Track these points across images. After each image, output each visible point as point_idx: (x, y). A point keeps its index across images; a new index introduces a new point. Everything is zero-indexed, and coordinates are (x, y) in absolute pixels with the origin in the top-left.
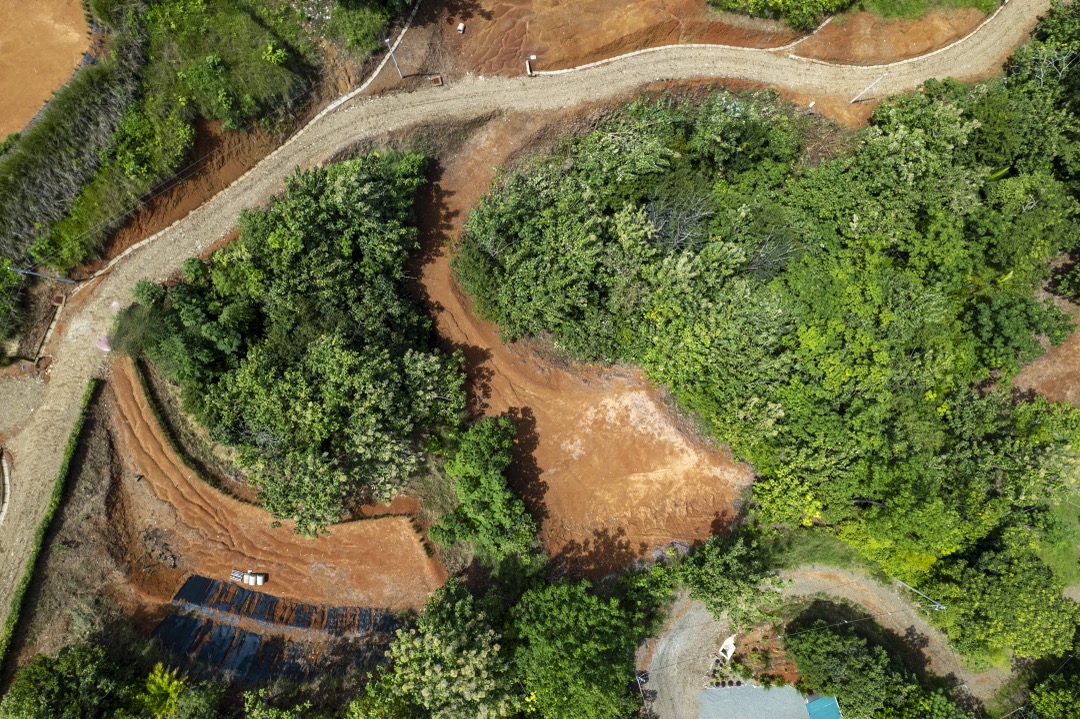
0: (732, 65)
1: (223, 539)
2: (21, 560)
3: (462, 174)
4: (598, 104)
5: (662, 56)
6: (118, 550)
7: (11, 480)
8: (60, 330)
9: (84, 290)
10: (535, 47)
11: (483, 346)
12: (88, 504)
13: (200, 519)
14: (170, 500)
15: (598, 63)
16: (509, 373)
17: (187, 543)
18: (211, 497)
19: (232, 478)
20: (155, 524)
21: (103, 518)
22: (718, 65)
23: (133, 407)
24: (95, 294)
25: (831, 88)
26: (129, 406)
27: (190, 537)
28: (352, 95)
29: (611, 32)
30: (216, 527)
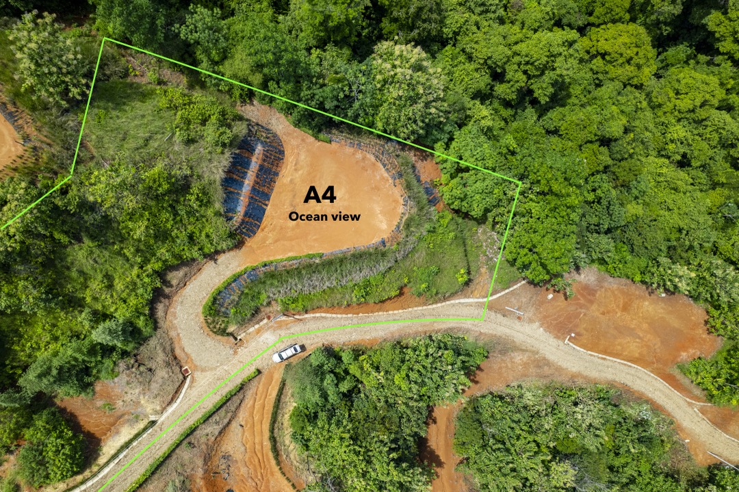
0: (663, 397)
1: (258, 482)
2: (167, 441)
3: (496, 367)
4: (585, 378)
5: (633, 372)
6: (207, 459)
7: (186, 392)
8: (258, 331)
9: (284, 321)
10: (578, 330)
11: (443, 459)
12: (212, 429)
13: (255, 466)
14: (247, 446)
15: (600, 356)
16: (446, 484)
17: (240, 471)
18: (268, 460)
19: (285, 456)
20: (231, 453)
21: (213, 438)
22: (656, 393)
23: (265, 393)
24: (288, 326)
25: (703, 438)
26: (263, 391)
27: (243, 470)
28: (476, 300)
29: (619, 347)
30: (259, 474)
